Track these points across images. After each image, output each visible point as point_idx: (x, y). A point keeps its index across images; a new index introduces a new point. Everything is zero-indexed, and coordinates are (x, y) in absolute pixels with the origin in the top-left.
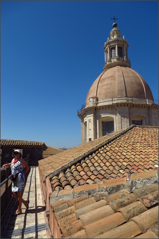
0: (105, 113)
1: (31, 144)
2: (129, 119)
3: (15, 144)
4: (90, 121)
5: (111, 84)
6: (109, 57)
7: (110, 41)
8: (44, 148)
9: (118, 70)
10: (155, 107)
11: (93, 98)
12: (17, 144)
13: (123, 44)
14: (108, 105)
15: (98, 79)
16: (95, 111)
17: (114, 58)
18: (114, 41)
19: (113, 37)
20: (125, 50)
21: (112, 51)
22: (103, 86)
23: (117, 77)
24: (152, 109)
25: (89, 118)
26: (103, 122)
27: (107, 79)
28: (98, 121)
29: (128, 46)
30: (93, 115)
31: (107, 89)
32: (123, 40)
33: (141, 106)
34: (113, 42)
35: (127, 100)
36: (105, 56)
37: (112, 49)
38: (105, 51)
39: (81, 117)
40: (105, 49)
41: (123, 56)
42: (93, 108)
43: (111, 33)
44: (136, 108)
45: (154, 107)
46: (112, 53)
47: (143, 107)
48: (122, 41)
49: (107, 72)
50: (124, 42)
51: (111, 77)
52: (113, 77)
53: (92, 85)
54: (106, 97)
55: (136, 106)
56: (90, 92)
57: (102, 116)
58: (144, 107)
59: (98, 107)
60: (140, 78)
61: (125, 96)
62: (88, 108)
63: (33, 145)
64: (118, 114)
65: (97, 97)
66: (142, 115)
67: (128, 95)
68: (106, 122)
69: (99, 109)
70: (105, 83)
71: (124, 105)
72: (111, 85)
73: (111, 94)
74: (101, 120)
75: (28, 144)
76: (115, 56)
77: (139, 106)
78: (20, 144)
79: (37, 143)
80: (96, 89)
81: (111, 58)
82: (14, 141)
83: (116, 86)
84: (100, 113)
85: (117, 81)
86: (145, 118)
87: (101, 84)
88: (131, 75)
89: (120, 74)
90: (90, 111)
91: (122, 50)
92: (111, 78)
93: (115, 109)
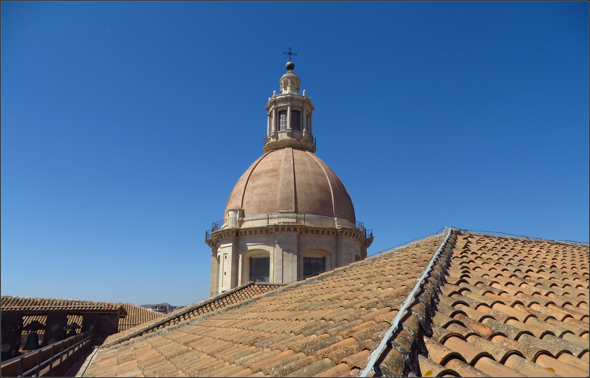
0: (254, 242)
1: (99, 308)
2: (296, 256)
3: (70, 308)
4: (226, 256)
5: (270, 185)
6: (273, 128)
7: (277, 98)
8: (121, 314)
9: (286, 157)
10: (349, 234)
11: (235, 211)
12: (74, 307)
13: (301, 106)
14: (261, 228)
15: (248, 172)
16: (236, 238)
17: (282, 132)
18: (285, 99)
19: (286, 89)
20: (305, 116)
21: (280, 118)
22: (255, 188)
23: (281, 172)
24: (343, 237)
25: (226, 250)
26: (251, 259)
27: (264, 174)
28: (241, 256)
29: (313, 109)
30: (231, 244)
31: (262, 194)
32: (302, 98)
33: (320, 232)
34: (282, 100)
35: (297, 218)
36: (268, 123)
37: (280, 113)
38: (269, 115)
39: (211, 245)
40: (269, 110)
41: (301, 129)
42: (233, 232)
43: (282, 81)
44: (312, 235)
45: (347, 233)
46: (281, 121)
47: (326, 232)
48: (300, 100)
49: (266, 160)
50: (304, 101)
51: (272, 171)
52: (274, 172)
53: (238, 183)
54: (260, 211)
55: (312, 231)
56: (232, 198)
57: (250, 248)
58: (328, 232)
59: (242, 229)
60: (326, 175)
61: (294, 211)
62: (224, 231)
63: (102, 309)
64: (277, 246)
65: (243, 208)
66: (324, 248)
67: (300, 209)
68: (258, 259)
69: (243, 234)
70: (260, 182)
71: (289, 229)
72: (270, 188)
73: (269, 205)
74: (248, 255)
75: (94, 307)
76: (286, 127)
77: (318, 231)
78: (78, 307)
79: (109, 305)
80: (241, 192)
81: (278, 129)
82: (69, 301)
83: (279, 190)
84: (246, 241)
85: (281, 180)
86: (331, 254)
87: (253, 183)
88: (310, 169)
89: (288, 166)
90: (227, 236)
91: (299, 117)
92: (271, 174)
93: (273, 235)
